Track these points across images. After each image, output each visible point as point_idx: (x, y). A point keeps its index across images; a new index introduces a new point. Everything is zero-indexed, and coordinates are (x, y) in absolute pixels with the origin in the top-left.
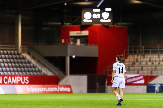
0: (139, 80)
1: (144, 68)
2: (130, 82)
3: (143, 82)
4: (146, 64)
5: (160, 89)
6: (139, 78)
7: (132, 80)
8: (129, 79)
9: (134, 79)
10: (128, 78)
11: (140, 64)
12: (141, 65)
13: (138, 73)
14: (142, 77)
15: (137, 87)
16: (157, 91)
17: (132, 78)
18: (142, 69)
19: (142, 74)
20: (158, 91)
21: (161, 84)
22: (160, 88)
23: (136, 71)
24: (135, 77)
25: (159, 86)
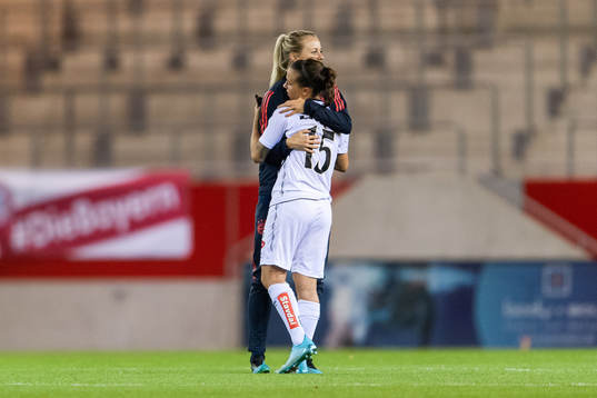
0: (137, 225)
1: (155, 104)
2: (40, 241)
3: (174, 239)
4: (176, 63)
5: (384, 315)
6: (137, 205)
7: (63, 227)
8: (37, 219)
9: (85, 218)
10: (20, 201)
11: (112, 63)
12: (123, 78)
13: (101, 156)
14: (167, 196)
15: (120, 297)
16: (349, 327)
17: (62, 205)
18: (137, 120)
19: (165, 167)
20: (360, 332)
21: (392, 267)
22: (376, 300)
23: (84, 141)
24: (96, 196)
25: (369, 278)
